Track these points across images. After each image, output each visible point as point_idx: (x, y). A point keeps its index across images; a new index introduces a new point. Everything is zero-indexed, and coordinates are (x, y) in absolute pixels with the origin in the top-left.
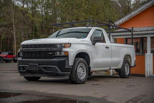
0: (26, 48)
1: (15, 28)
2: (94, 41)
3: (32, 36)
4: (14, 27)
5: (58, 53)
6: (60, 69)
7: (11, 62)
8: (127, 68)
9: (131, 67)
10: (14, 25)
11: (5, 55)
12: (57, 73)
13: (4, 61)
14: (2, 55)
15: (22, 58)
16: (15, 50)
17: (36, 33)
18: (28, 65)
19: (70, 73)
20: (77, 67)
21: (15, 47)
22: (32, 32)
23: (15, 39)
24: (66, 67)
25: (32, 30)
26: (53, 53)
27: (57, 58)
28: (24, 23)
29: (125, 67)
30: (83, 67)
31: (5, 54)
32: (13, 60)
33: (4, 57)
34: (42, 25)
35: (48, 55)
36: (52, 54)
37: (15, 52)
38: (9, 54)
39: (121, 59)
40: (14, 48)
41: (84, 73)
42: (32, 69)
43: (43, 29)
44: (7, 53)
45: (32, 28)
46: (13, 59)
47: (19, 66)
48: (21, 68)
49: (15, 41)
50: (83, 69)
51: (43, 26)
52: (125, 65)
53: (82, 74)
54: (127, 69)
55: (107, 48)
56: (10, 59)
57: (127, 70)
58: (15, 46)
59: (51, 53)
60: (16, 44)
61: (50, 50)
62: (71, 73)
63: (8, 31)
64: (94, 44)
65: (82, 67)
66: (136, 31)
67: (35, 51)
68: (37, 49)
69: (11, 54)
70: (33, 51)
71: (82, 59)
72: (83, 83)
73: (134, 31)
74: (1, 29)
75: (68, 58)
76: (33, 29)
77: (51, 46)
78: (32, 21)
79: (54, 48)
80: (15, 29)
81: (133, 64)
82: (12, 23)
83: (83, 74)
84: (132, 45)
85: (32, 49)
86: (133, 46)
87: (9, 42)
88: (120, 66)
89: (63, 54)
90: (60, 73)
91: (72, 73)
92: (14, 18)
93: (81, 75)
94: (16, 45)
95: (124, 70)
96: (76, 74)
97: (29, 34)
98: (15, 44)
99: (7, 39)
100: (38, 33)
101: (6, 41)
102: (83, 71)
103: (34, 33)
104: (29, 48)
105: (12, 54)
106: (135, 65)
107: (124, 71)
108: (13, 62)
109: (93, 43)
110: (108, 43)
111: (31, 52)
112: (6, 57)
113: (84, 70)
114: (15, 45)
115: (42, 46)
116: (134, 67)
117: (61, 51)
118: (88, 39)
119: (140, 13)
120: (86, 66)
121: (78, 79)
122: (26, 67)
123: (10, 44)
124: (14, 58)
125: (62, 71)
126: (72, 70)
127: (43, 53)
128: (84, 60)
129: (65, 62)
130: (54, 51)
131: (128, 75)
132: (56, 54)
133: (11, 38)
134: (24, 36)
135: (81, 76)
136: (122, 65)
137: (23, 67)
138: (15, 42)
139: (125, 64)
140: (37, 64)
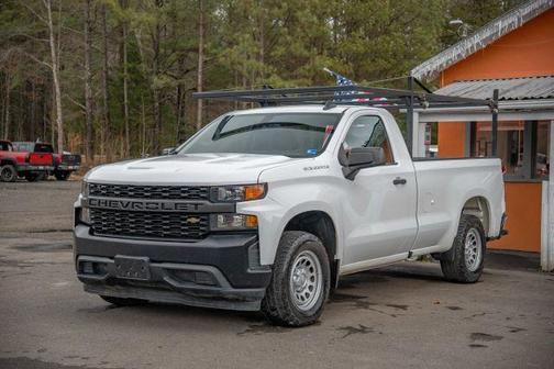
0: (104, 195)
1: (56, 47)
2: (350, 166)
3: (122, 80)
4: (52, 45)
5: (221, 218)
6: (228, 280)
7: (44, 179)
8: (474, 243)
9: (488, 239)
10: (52, 39)
11: (24, 155)
12: (218, 292)
13: (21, 174)
14: (10, 154)
15: (91, 233)
16: (60, 132)
17: (134, 68)
18: (112, 258)
19: (263, 290)
20: (290, 265)
21: (59, 120)
22: (121, 62)
23: (58, 90)
24: (249, 271)
25: (122, 57)
26: (203, 220)
27: (217, 239)
28: (90, 30)
29: (464, 242)
30: (312, 265)
31: (21, 150)
32: (53, 173)
33: (20, 159)
34: (158, 37)
35: (183, 225)
36: (198, 223)
37: (60, 140)
38: (38, 148)
39: (450, 218)
40: (56, 125)
41: (314, 284)
42: (128, 276)
43: (162, 51)
44: (30, 146)
45: (122, 47)
46: (53, 168)
47: (81, 258)
48: (89, 269)
49: (58, 99)
50: (311, 269)
51: (162, 41)
52: (465, 236)
53: (306, 288)
54: (475, 250)
55: (399, 182)
56: (41, 168)
57: (472, 253)
58: (59, 118)
59: (193, 220)
60: (63, 108)
61: (191, 209)
62: (267, 291)
63: (32, 62)
64: (350, 176)
65: (308, 263)
66: (510, 99)
67: (136, 209)
68: (144, 203)
69: (45, 149)
70: (129, 208)
71: (307, 236)
72: (309, 324)
73: (503, 99)
74: (6, 54)
75: (258, 239)
76: (125, 51)
77: (194, 192)
78: (121, 23)
79: (207, 202)
80: (56, 53)
81: (494, 230)
82: (44, 32)
83: (311, 288)
84: (494, 155)
85: (125, 200)
86: (497, 162)
87: (34, 96)
88: (446, 243)
89: (237, 223)
90: (229, 293)
91: (272, 290)
92: (52, 10)
93: (303, 294)
94: (64, 114)
95: (463, 254)
96: (286, 295)
97: (110, 73)
98: (59, 109)
99: (29, 86)
100: (143, 67)
101: (25, 93)
102: (312, 279)
103: (129, 70)
104: (117, 196)
105: (50, 149)
106: (503, 232)
107: (462, 260)
108: (53, 177)
109: (348, 170)
110: (403, 164)
111: (124, 213)
112: (27, 160)
113: (314, 274)
114: (59, 114)
115: (164, 192)
116: (498, 238)
117: (230, 213)
118: (328, 159)
119: (524, 25)
120: (320, 260)
121: (294, 308)
122: (106, 264)
123: (41, 104)
124: (56, 163)
125: (234, 287)
126: (272, 281)
127: (165, 219)
128: (317, 239)
129: (247, 253)
130: (208, 214)
131: (475, 272)
132: (212, 225)
133: (42, 83)
134: (90, 80)
135: (302, 298)
136: (456, 239)
137: (95, 264)
138: (58, 104)
139: (466, 231)
140: (146, 259)
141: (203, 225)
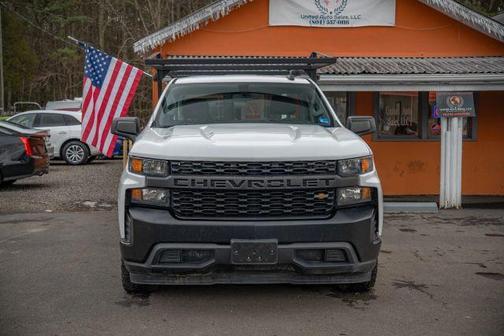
6: (357, 255)
12: (350, 268)
26: (330, 195)
35: (309, 202)
42: (247, 261)
59: (321, 196)
61: (321, 184)
67: (255, 187)
68: (265, 181)
70: (245, 187)
79: (338, 176)
115: (286, 167)
125: (360, 261)
127: (287, 197)
129: (370, 225)
130: (336, 188)
132: (339, 199)
141: (330, 201)
